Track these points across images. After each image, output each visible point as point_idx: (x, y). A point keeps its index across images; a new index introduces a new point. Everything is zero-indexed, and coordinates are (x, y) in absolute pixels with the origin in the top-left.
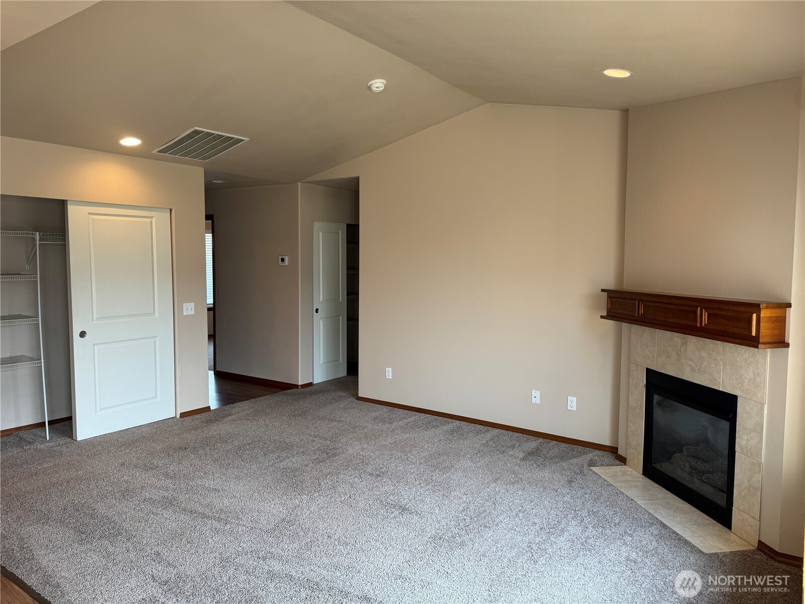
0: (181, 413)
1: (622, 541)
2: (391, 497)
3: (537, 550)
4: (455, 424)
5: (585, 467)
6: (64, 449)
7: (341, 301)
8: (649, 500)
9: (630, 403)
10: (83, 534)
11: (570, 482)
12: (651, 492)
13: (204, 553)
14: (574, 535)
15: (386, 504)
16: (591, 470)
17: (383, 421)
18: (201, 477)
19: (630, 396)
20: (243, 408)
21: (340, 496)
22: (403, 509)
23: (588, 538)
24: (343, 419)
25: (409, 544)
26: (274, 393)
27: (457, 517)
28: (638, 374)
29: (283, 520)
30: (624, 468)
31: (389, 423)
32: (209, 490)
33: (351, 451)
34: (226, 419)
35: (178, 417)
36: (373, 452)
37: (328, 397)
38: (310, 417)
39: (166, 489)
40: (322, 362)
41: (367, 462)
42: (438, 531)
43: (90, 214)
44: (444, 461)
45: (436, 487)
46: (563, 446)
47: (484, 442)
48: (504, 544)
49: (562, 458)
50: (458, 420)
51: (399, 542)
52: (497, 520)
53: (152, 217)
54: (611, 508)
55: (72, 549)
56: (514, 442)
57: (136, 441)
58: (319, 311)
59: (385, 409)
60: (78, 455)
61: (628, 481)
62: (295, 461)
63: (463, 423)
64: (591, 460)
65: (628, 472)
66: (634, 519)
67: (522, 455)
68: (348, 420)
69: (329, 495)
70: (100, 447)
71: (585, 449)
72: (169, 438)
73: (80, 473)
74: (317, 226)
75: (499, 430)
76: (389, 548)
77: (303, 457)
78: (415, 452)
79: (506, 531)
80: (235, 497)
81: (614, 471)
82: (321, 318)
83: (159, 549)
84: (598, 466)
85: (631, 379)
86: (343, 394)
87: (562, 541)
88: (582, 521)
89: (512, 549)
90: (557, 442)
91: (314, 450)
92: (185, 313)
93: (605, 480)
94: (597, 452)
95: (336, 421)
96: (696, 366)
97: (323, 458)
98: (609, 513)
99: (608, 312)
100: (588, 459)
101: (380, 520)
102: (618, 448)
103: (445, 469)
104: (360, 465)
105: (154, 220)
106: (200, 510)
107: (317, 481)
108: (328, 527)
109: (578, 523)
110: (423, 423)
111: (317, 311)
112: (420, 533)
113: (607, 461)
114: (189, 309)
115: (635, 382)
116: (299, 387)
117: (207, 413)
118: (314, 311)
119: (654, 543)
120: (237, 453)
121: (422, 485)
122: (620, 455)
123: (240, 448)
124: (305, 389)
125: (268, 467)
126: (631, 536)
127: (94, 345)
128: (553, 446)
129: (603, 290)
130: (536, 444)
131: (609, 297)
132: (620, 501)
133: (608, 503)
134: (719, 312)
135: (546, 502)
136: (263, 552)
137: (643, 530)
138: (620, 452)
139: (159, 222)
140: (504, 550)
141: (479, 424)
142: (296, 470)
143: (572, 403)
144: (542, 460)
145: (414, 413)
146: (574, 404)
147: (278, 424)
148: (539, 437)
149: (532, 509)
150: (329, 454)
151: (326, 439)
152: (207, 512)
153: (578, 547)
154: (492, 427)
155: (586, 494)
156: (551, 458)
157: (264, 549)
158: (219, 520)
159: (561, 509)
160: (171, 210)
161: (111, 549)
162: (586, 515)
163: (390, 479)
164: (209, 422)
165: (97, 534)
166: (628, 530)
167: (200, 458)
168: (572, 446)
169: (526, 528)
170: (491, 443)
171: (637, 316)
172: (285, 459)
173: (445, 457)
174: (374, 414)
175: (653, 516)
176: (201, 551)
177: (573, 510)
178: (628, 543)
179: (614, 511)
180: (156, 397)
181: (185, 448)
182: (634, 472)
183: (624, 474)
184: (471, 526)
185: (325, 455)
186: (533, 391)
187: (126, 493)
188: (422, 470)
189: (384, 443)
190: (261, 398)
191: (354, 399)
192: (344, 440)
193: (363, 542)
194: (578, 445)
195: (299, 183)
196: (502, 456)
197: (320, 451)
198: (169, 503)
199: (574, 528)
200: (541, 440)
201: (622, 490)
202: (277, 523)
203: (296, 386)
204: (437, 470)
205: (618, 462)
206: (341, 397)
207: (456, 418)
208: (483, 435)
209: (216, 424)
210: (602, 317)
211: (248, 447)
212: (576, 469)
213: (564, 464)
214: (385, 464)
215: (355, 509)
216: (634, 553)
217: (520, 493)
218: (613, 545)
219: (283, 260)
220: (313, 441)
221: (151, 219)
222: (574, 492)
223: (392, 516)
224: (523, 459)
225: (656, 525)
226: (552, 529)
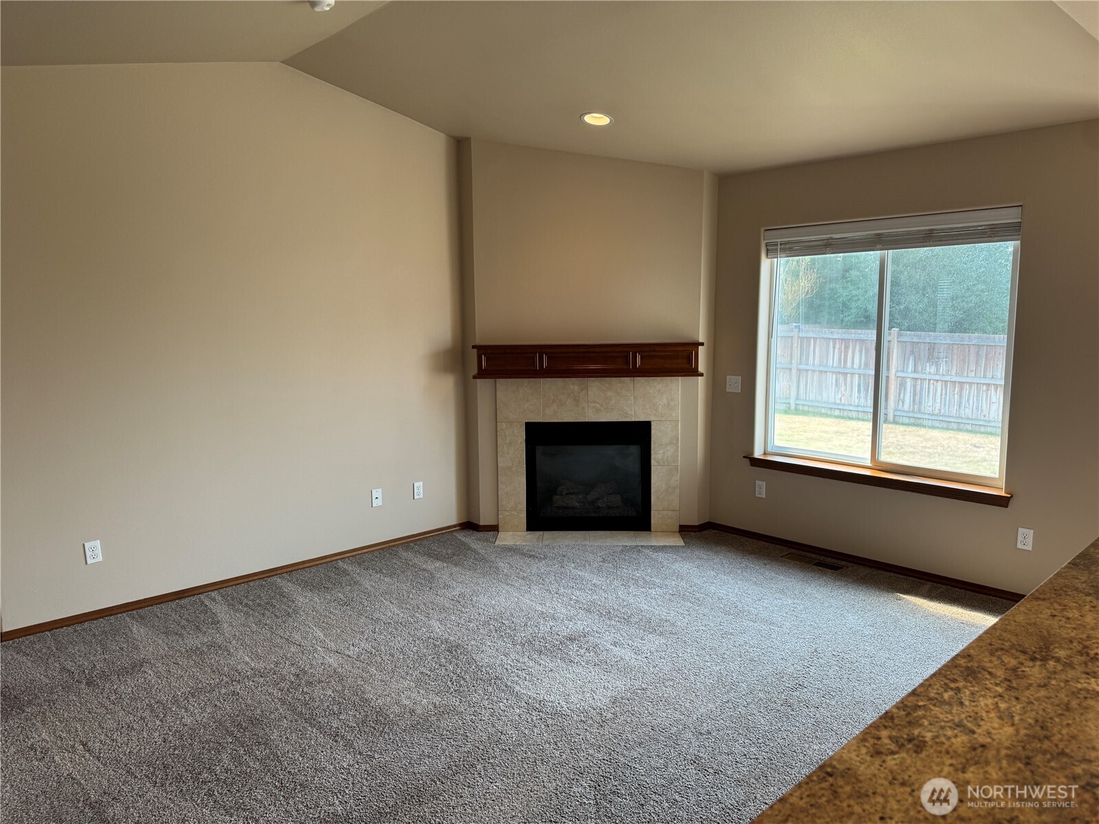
9: (501, 465)
19: (500, 457)
28: (513, 431)
49: (465, 549)
64: (477, 540)
84: (494, 541)
85: (499, 440)
96: (602, 406)
99: (484, 370)
100: (474, 540)
102: (469, 521)
113: (482, 535)
115: (507, 441)
122: (485, 526)
129: (474, 347)
130: (410, 553)
131: (482, 354)
134: (655, 354)
138: (484, 523)
143: (419, 489)
171: (538, 369)
182: (518, 533)
186: (374, 491)
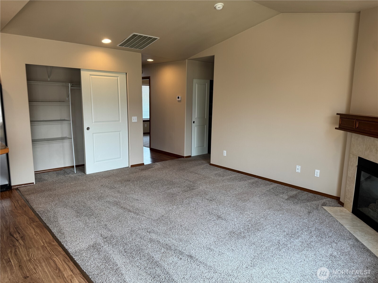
0: (131, 165)
1: (331, 246)
2: (215, 211)
3: (282, 244)
4: (255, 180)
5: (320, 206)
6: (80, 177)
7: (206, 118)
8: (352, 226)
9: (348, 175)
10: (79, 213)
11: (309, 213)
12: (354, 222)
13: (125, 227)
14: (304, 239)
15: (211, 214)
16: (323, 208)
17: (220, 175)
18: (133, 194)
19: (348, 171)
20: (158, 165)
21: (191, 208)
22: (219, 217)
23: (312, 242)
24: (201, 173)
25: (218, 234)
26: (173, 159)
27: (245, 224)
28: (354, 159)
29: (163, 216)
30: (342, 208)
31: (222, 177)
32: (134, 199)
33: (201, 188)
34: (150, 169)
35: (130, 167)
36: (211, 189)
37: (196, 163)
38: (186, 171)
39: (117, 197)
40: (196, 147)
41: (207, 194)
42: (234, 229)
43: (90, 75)
44: (245, 197)
45: (238, 209)
46: (311, 195)
47: (268, 189)
48: (265, 240)
49: (308, 201)
50: (257, 178)
51: (213, 232)
52: (265, 227)
53: (118, 77)
54: (329, 228)
55: (73, 219)
56: (284, 191)
57: (110, 176)
58: (195, 122)
59: (222, 170)
60: (86, 180)
61: (342, 215)
62: (174, 190)
63: (260, 179)
64: (324, 203)
65: (344, 211)
66: (340, 235)
67: (286, 197)
68: (203, 173)
69: (186, 207)
70: (95, 178)
71: (322, 197)
72: (123, 176)
73: (84, 188)
74: (195, 81)
75: (278, 184)
76: (207, 234)
77: (179, 188)
78: (231, 191)
79: (268, 234)
80: (145, 203)
81: (335, 210)
82: (196, 126)
83: (107, 223)
84: (327, 206)
85: (349, 162)
86: (204, 162)
87: (297, 242)
88: (310, 233)
89: (269, 243)
90: (307, 192)
91: (184, 186)
92: (133, 121)
93: (329, 214)
94: (329, 199)
95: (197, 174)
97: (187, 190)
98: (326, 230)
99: (340, 125)
100: (323, 202)
101: (207, 221)
102: (340, 198)
103: (245, 201)
104: (204, 195)
105: (119, 78)
106: (128, 208)
107: (182, 200)
108: (182, 221)
109: (308, 234)
110: (239, 178)
111: (194, 122)
112: (225, 229)
113: (333, 204)
114: (134, 119)
115: (352, 164)
116: (185, 157)
117: (142, 166)
118: (193, 122)
119: (349, 249)
120: (150, 184)
121: (231, 207)
122: (341, 202)
123: (152, 182)
124: (187, 159)
125: (162, 191)
126: (337, 243)
127: (93, 133)
128: (305, 194)
129: (337, 114)
130: (296, 193)
131: (341, 118)
132: (335, 225)
133: (328, 225)
135: (293, 222)
136: (150, 230)
137: (344, 241)
138: (341, 200)
139: (121, 79)
140: (264, 242)
141: (268, 181)
142: (174, 194)
143: (317, 173)
144: (297, 200)
145: (236, 173)
146: (319, 174)
147: (171, 173)
148: (299, 189)
149: (285, 224)
150: (191, 188)
151: (191, 182)
152: (131, 209)
153: (305, 246)
154: (274, 183)
155: (317, 219)
156: (302, 200)
157: (151, 228)
158: (135, 213)
159: (300, 226)
160: (126, 73)
161: (88, 221)
162: (314, 230)
163: (216, 202)
164: (143, 170)
165: (84, 214)
166: (335, 240)
167: (135, 185)
168: (315, 195)
169: (279, 233)
170: (272, 190)
171: (354, 128)
172: (170, 189)
173: (246, 195)
174: (216, 172)
175: (352, 235)
176: (124, 226)
177: (307, 227)
178: (334, 247)
179: (330, 230)
180: (120, 158)
181: (129, 181)
182: (348, 211)
183: (341, 211)
184: (251, 229)
185: (189, 189)
186: (297, 166)
187: (100, 198)
188: (233, 200)
189: (218, 186)
190: (166, 161)
191: (208, 165)
192: (199, 182)
193: (196, 230)
194: (319, 195)
195: (187, 60)
196: (276, 197)
197: (187, 187)
198: (116, 204)
199: (305, 236)
200: (299, 191)
201: (338, 220)
202: (160, 217)
203: (183, 157)
204: (241, 201)
205: (339, 205)
206: (203, 163)
207: (256, 177)
208: (268, 186)
209: (145, 171)
210: (336, 128)
211: (156, 182)
212: (314, 206)
213: (308, 204)
214: (215, 195)
215: (196, 215)
216: (335, 253)
217: (281, 215)
218: (324, 247)
219: (178, 98)
220: (185, 182)
221: (117, 78)
222: (310, 218)
223: (213, 220)
224: (287, 200)
225: (352, 239)
226: (292, 235)
